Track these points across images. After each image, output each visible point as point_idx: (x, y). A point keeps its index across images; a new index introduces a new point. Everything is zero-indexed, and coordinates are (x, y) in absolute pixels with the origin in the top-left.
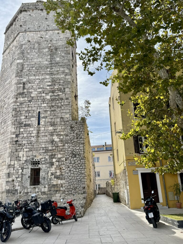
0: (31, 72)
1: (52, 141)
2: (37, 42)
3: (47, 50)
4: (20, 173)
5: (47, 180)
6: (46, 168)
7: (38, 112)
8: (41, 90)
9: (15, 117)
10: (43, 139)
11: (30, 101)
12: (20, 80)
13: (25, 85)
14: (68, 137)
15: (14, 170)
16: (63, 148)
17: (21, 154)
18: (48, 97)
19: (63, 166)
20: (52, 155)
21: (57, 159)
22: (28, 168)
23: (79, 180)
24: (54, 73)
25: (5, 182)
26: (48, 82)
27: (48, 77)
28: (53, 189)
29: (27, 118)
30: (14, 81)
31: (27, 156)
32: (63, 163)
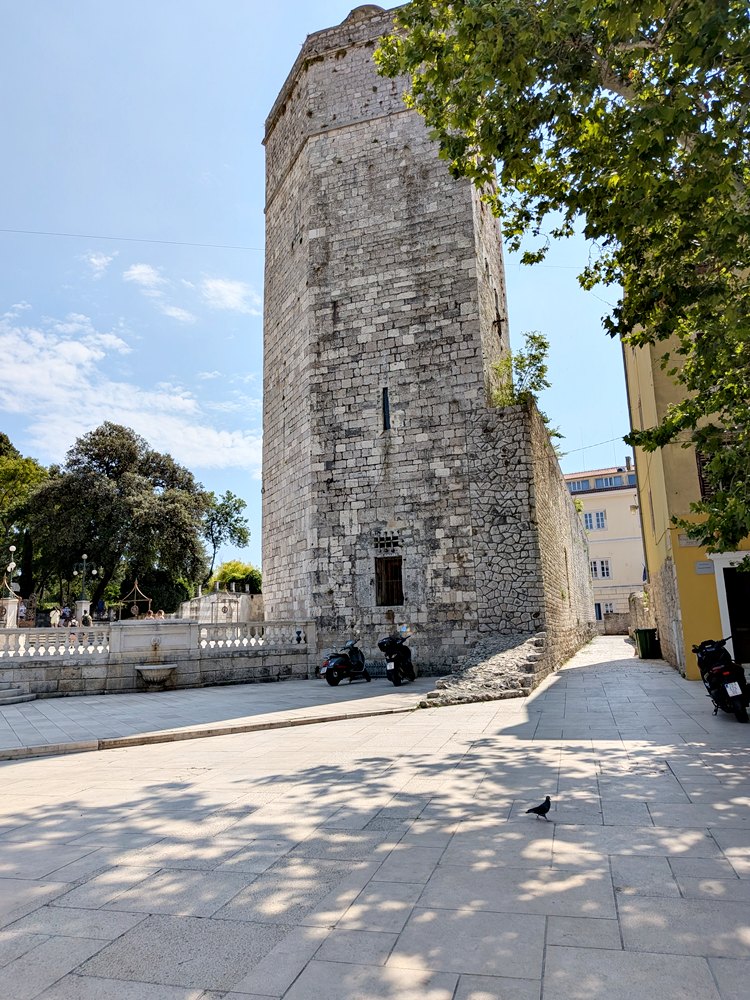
0: (352, 264)
1: (430, 478)
2: (363, 159)
3: (395, 181)
4: (346, 572)
5: (423, 590)
6: (417, 557)
7: (381, 391)
8: (384, 319)
9: (318, 410)
10: (401, 472)
11: (356, 359)
12: (323, 294)
13: (338, 310)
14: (477, 463)
15: (330, 562)
16: (463, 495)
17: (344, 517)
18: (408, 339)
19: (466, 550)
20: (432, 518)
21: (447, 531)
22: (368, 557)
23: (519, 590)
24: (422, 257)
25: (309, 596)
26: (405, 289)
27: (403, 273)
28: (441, 616)
29: (353, 410)
30: (306, 302)
31: (362, 524)
32: (465, 540)
